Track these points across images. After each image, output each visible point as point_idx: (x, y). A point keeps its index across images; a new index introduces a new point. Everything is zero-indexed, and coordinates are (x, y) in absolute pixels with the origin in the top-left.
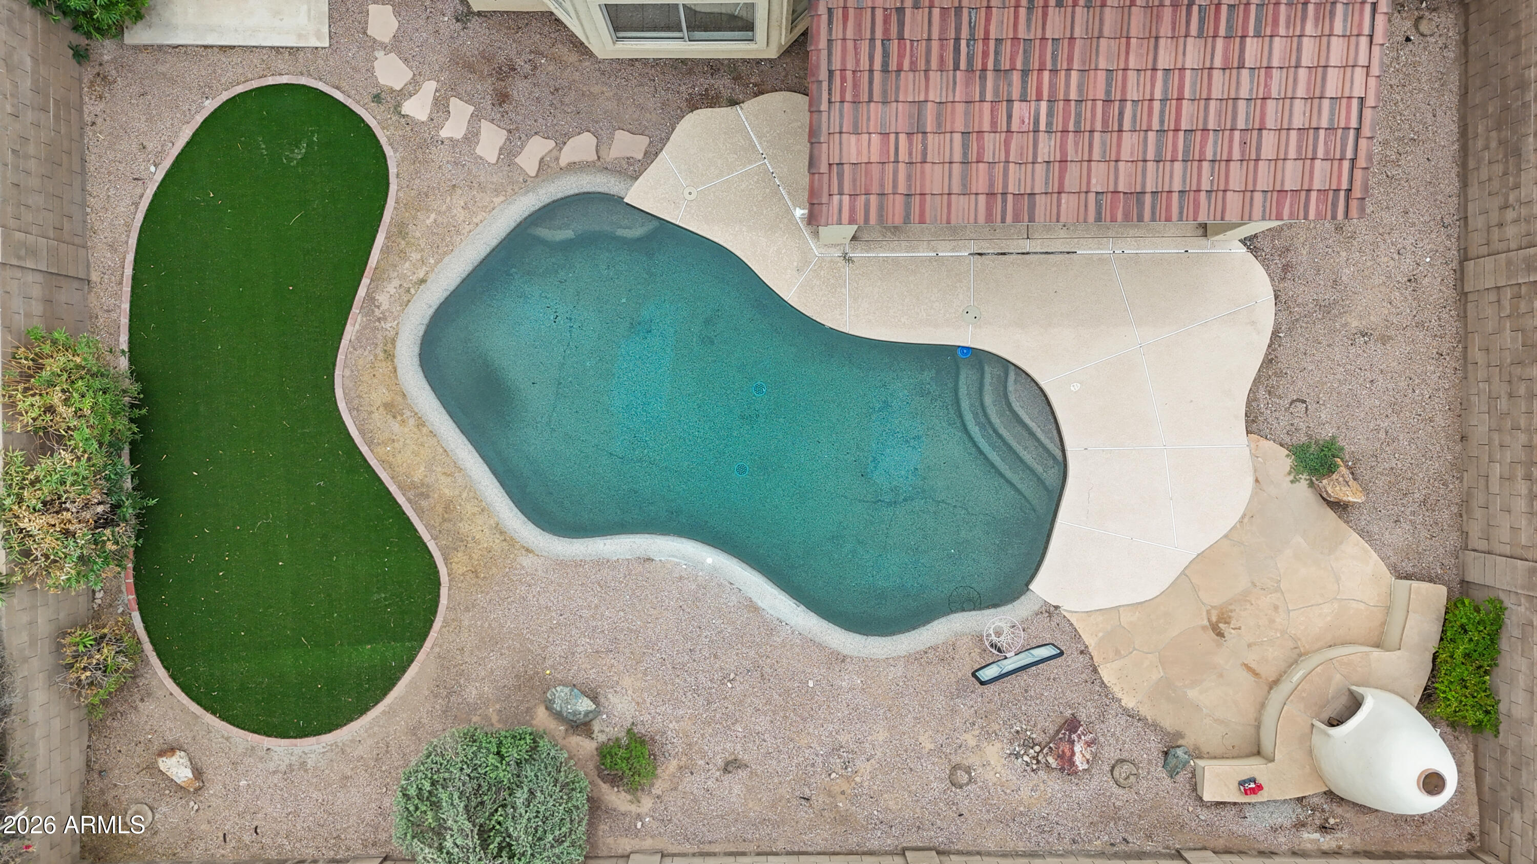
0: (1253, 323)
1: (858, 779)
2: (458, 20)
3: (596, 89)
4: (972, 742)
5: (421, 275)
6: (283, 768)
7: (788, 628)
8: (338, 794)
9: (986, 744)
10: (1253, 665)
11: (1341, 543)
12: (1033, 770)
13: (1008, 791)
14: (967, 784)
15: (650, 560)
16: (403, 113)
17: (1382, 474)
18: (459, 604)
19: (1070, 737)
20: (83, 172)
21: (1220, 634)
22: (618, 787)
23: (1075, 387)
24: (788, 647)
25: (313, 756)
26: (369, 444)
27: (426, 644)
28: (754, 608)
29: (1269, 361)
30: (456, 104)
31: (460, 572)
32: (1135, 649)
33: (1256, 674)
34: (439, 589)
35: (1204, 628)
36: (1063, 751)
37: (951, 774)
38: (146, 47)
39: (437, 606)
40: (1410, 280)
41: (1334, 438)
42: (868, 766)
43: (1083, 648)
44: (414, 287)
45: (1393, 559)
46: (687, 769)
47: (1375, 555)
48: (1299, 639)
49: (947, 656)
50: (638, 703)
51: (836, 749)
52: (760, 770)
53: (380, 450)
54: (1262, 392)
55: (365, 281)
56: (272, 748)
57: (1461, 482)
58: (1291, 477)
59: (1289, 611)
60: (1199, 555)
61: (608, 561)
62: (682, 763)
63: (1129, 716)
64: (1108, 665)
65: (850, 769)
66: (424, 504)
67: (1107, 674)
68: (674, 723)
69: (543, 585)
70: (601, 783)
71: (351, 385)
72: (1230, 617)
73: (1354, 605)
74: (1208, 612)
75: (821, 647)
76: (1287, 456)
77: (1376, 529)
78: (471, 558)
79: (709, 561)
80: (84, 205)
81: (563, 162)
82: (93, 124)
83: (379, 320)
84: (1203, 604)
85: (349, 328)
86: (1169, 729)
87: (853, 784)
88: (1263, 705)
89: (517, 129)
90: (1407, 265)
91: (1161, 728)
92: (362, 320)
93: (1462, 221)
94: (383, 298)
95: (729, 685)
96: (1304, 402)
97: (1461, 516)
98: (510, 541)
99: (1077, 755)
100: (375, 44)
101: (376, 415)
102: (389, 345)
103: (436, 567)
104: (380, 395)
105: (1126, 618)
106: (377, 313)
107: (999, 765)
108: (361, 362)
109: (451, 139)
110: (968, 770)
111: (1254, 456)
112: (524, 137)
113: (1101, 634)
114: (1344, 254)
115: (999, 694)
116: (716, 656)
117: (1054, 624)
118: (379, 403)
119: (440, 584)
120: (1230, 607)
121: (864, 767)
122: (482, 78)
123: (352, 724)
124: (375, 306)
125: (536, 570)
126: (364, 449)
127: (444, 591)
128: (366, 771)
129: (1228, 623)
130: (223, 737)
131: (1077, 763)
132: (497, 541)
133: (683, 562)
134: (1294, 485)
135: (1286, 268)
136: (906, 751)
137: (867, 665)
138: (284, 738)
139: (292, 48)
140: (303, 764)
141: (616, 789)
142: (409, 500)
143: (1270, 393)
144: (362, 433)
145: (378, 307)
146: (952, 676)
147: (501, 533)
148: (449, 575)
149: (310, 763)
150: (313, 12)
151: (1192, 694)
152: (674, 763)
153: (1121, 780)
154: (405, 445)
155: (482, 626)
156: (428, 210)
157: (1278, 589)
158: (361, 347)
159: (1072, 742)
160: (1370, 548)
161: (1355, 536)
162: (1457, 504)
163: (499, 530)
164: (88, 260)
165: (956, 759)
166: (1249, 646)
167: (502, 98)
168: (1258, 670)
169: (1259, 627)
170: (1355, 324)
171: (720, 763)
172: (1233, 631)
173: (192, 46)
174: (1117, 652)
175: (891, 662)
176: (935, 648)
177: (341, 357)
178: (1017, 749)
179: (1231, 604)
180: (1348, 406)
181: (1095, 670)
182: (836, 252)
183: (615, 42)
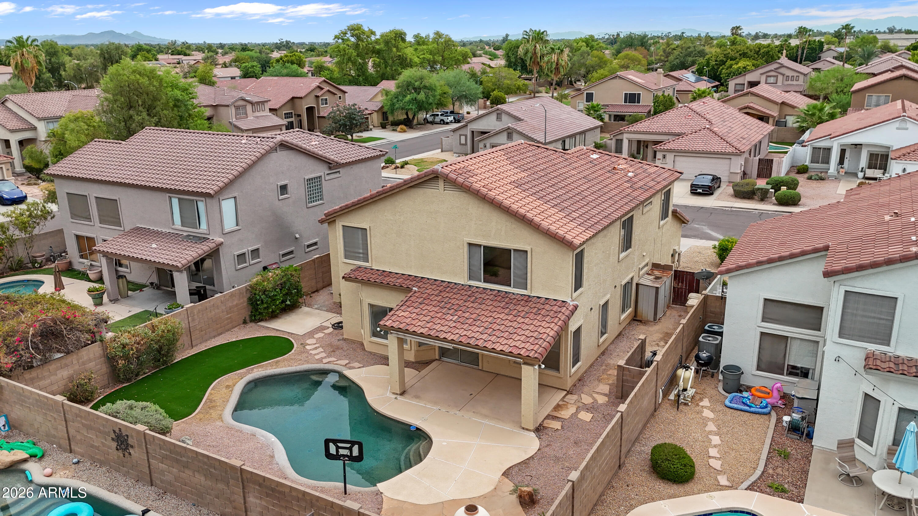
0: (525, 452)
2: (338, 340)
7: (277, 465)
15: (254, 435)
16: (305, 347)
18: (186, 422)
20: (219, 335)
23: (444, 444)
28: (272, 457)
29: (524, 463)
30: (320, 349)
31: (197, 417)
41: (538, 489)
43: (380, 508)
44: (266, 370)
53: (213, 391)
54: (516, 468)
55: (256, 366)
58: (511, 492)
60: (453, 500)
61: (242, 431)
66: (208, 404)
69: (215, 428)
71: (224, 380)
75: (283, 473)
76: (513, 486)
78: (204, 416)
80: (211, 338)
81: (335, 363)
82: (232, 331)
85: (239, 371)
92: (244, 371)
94: (255, 370)
98: (220, 418)
100: (313, 337)
101: (221, 386)
102: (245, 377)
104: (228, 384)
105: (407, 506)
108: (232, 377)
109: (311, 353)
111: (500, 482)
112: (330, 357)
113: (391, 507)
117: (375, 497)
118: (225, 386)
122: (332, 348)
125: (218, 425)
126: (210, 389)
127: (186, 419)
132: (216, 417)
133: (264, 439)
134: (510, 495)
135: (548, 445)
142: (206, 402)
144: (214, 387)
145: (252, 371)
148: (193, 416)
150: (306, 330)
154: (220, 393)
155: (185, 428)
156: (289, 361)
158: (237, 375)
163: (220, 415)
164: (198, 345)
167: (332, 351)
173: (271, 328)
177: (230, 374)
180: (550, 483)
182: (394, 396)
183: (371, 338)
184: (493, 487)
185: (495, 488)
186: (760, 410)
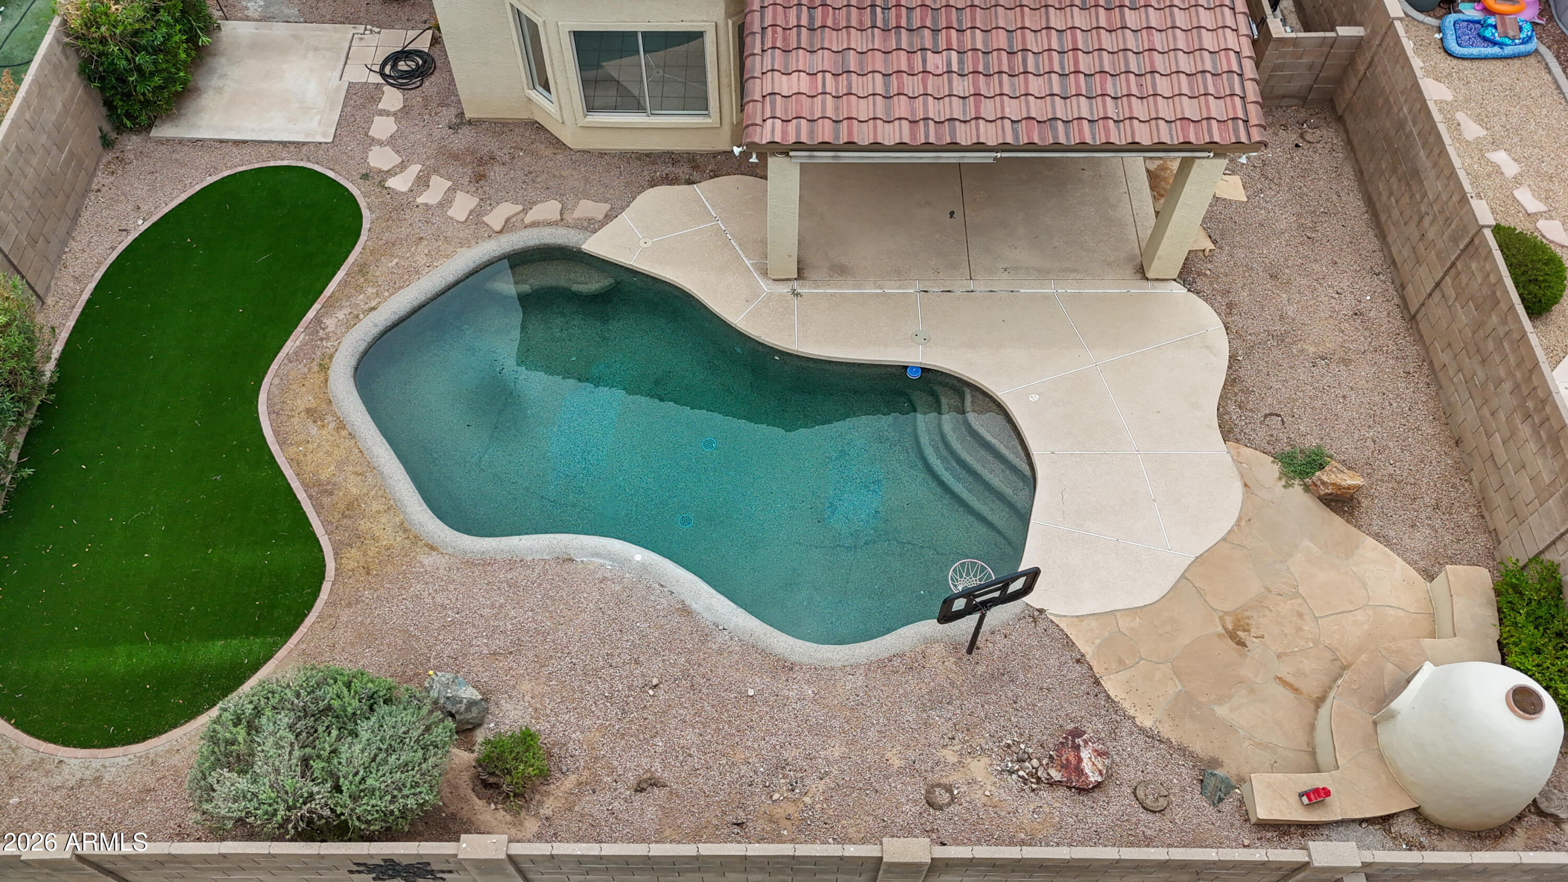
0: (1208, 347)
1: (807, 800)
2: (450, 128)
3: (565, 173)
4: (952, 758)
5: (373, 304)
6: (72, 783)
7: (726, 632)
8: (131, 811)
9: (969, 760)
10: (1289, 679)
11: (1357, 547)
12: (1033, 790)
13: (1003, 814)
14: (949, 804)
15: (571, 560)
16: (386, 185)
17: (1382, 481)
18: (341, 600)
19: (1073, 741)
20: (75, 220)
21: (1241, 644)
22: (496, 803)
23: (1034, 398)
24: (726, 655)
25: (113, 770)
26: (282, 444)
27: (290, 641)
28: (685, 611)
29: (1232, 381)
30: (435, 180)
31: (350, 567)
32: (1141, 659)
33: (1296, 690)
34: (322, 583)
35: (1220, 636)
36: (1067, 760)
37: (928, 792)
38: (168, 140)
39: (315, 600)
40: (1356, 314)
41: (1318, 447)
42: (822, 786)
43: (1079, 657)
44: (363, 313)
45: (1422, 564)
46: (590, 786)
47: (1400, 560)
48: (1338, 650)
49: (916, 665)
50: (536, 710)
51: (781, 766)
52: (681, 789)
53: (292, 450)
54: (1232, 407)
55: (317, 306)
56: (66, 760)
57: (1471, 484)
58: (1283, 482)
59: (1316, 619)
60: (1197, 558)
61: (521, 561)
62: (583, 779)
63: (1149, 737)
64: (1112, 676)
65: (798, 791)
66: (326, 500)
67: (1112, 686)
68: (578, 733)
69: (443, 583)
70: (475, 798)
71: (277, 392)
72: (1248, 624)
73: (1391, 612)
74: (1221, 619)
75: (765, 653)
76: (1273, 462)
77: (1392, 534)
78: (365, 554)
79: (638, 557)
80: (64, 243)
81: (528, 219)
82: (99, 190)
83: (321, 339)
84: (1213, 609)
85: (289, 343)
86: (1202, 754)
87: (802, 806)
88: (1313, 727)
89: (490, 198)
90: (1349, 301)
91: (1191, 752)
92: (304, 339)
93: (1392, 267)
94: (330, 323)
95: (651, 692)
96: (1279, 416)
97: (1483, 517)
98: (414, 538)
99: (1085, 761)
100: (374, 141)
101: (295, 420)
102: (327, 360)
103: (324, 560)
104: (306, 400)
105: (1125, 623)
106: (321, 333)
107: (988, 783)
108: (293, 373)
109: (426, 205)
110: (949, 789)
111: (1237, 462)
112: (494, 204)
113: (1098, 642)
114: (1285, 296)
115: (983, 706)
116: (637, 662)
117: (1040, 630)
118: (302, 408)
119: (324, 578)
120: (1246, 614)
121: (816, 787)
122: (464, 165)
123: (175, 730)
124: (321, 328)
125: (438, 569)
126: (274, 448)
127: (326, 587)
128: (175, 781)
129: (1248, 631)
130: (10, 747)
131: (1087, 771)
132: (399, 539)
133: (608, 563)
134: (1288, 490)
135: (1230, 306)
136: (870, 768)
137: (817, 671)
138: (85, 748)
139: (298, 143)
140: (97, 780)
141: (493, 806)
142: (310, 497)
143: (1240, 407)
144: (276, 433)
145: (324, 329)
146: (923, 686)
147: (405, 531)
148: (337, 569)
149: (107, 777)
150: (324, 120)
151: (1222, 711)
152: (573, 778)
153: (1148, 802)
154: (319, 446)
155: (362, 623)
156: (392, 256)
157: (1297, 595)
158: (297, 360)
159: (1077, 748)
160: (1391, 552)
161: (1370, 541)
162: (1474, 506)
163: (404, 528)
164: (49, 285)
165: (933, 778)
166: (1279, 656)
167: (479, 177)
168: (1296, 684)
169: (1286, 635)
170: (1312, 349)
171: (632, 780)
172: (1255, 640)
173: (210, 140)
174: (1120, 662)
175: (850, 669)
176: (902, 656)
177: (274, 366)
178: (1010, 765)
179: (1247, 610)
180: (1326, 419)
181: (1097, 682)
182: (784, 289)
183: (585, 116)
184: (1239, 485)
185: (1246, 485)
186: (1523, 48)
